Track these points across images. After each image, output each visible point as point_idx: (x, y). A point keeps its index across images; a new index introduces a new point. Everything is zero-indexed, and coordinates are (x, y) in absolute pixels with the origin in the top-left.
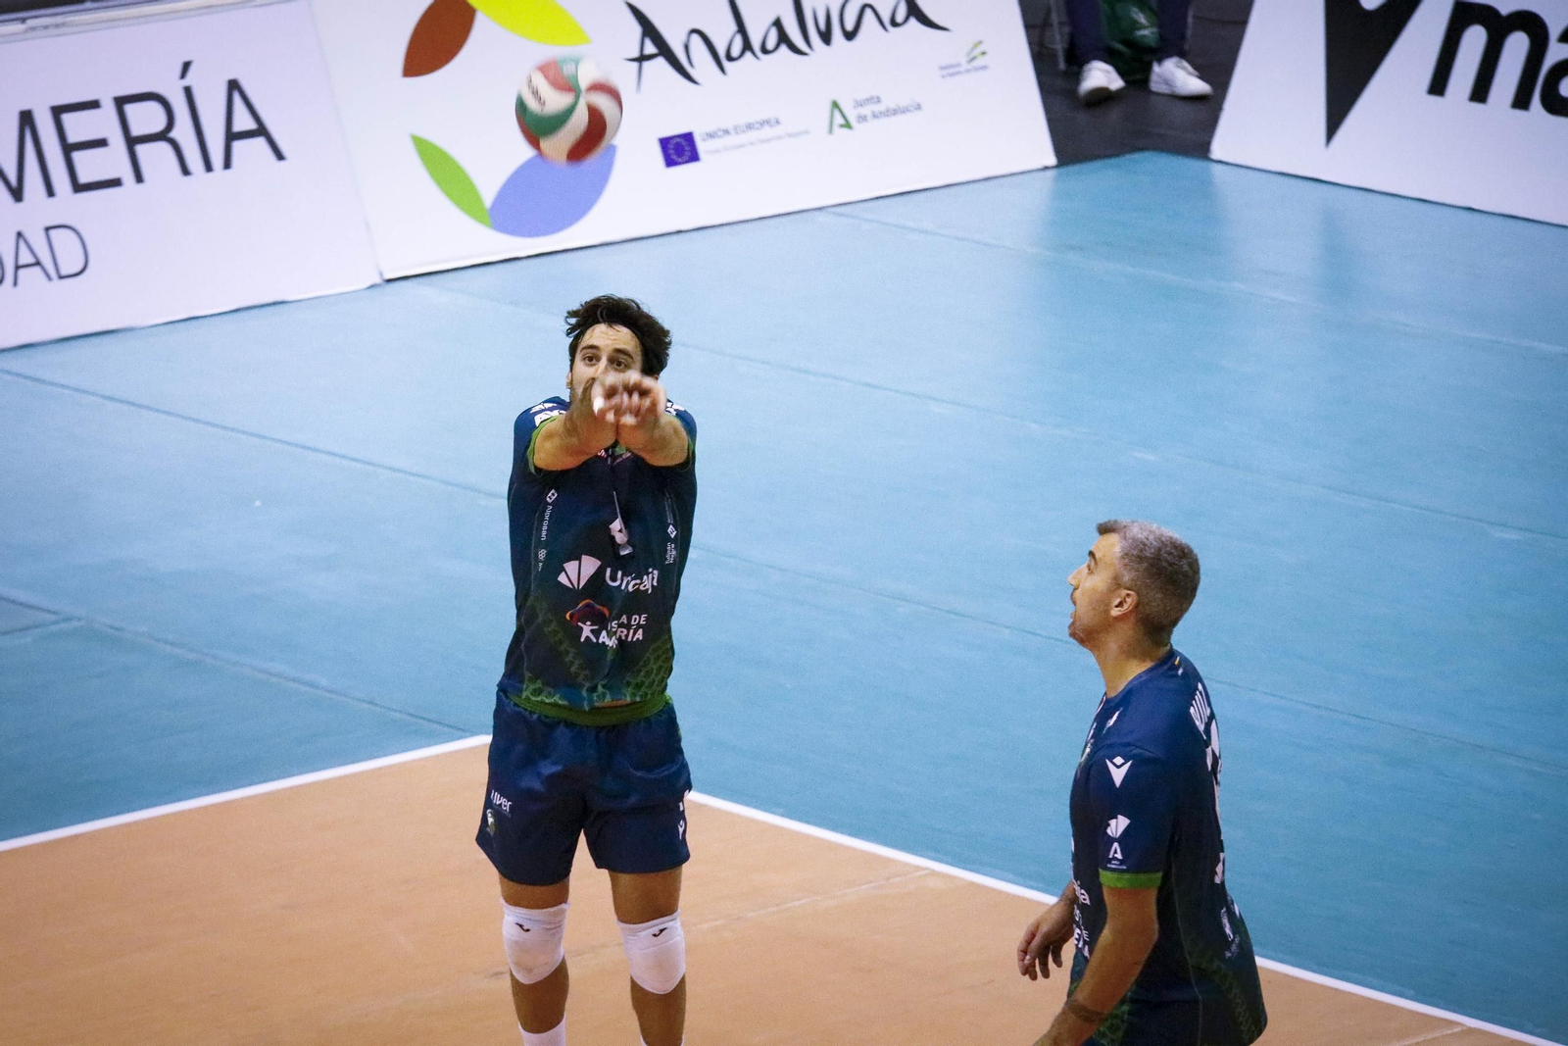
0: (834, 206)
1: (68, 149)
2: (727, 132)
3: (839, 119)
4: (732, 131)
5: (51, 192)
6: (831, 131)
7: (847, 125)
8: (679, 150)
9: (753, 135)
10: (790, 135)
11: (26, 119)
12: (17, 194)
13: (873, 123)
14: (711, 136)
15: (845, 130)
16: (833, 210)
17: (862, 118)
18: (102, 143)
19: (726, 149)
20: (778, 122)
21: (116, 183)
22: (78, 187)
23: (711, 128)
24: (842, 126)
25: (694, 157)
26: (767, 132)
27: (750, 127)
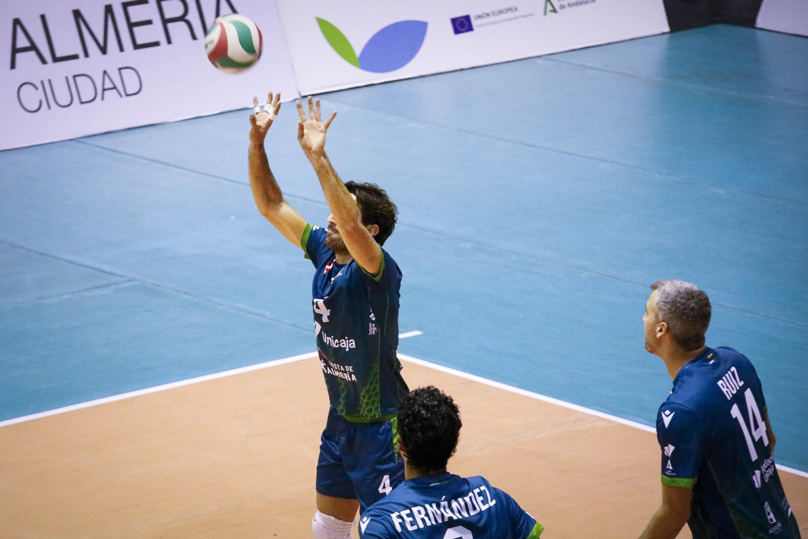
0: (546, 55)
1: (131, 26)
2: (488, 15)
3: (549, 7)
4: (491, 14)
5: (121, 49)
6: (545, 13)
7: (554, 11)
8: (462, 25)
9: (502, 16)
10: (523, 16)
11: (109, 10)
12: (104, 50)
13: (568, 10)
14: (479, 17)
15: (553, 14)
16: (548, 57)
17: (562, 7)
18: (149, 22)
19: (488, 24)
20: (516, 9)
21: (157, 44)
22: (137, 46)
23: (479, 13)
24: (551, 11)
25: (470, 28)
26: (510, 15)
27: (501, 12)
